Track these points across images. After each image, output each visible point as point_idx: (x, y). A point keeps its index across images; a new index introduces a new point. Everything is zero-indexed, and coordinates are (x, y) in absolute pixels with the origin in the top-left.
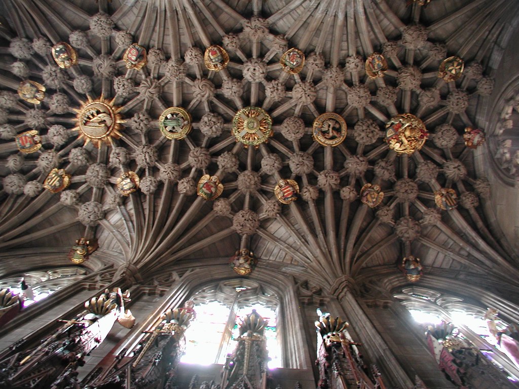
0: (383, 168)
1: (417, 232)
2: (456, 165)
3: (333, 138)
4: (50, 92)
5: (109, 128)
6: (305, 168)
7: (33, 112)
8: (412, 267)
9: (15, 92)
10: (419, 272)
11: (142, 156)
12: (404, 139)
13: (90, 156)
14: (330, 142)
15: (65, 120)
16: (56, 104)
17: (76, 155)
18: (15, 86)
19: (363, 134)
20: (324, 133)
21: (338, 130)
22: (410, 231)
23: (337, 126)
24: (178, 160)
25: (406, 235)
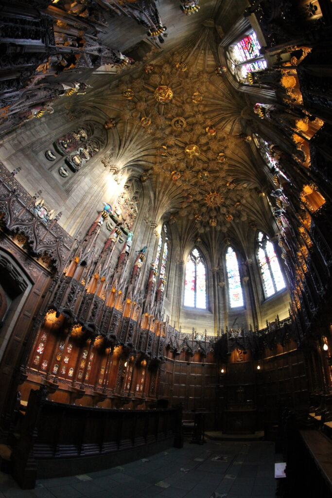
0: (183, 97)
1: (203, 73)
2: (165, 70)
3: (182, 122)
4: (211, 218)
5: (215, 197)
6: (199, 127)
7: (219, 220)
8: (221, 72)
9: (215, 227)
10: (222, 68)
11: (220, 183)
12: (167, 96)
13: (226, 199)
14: (184, 122)
15: (218, 210)
16: (213, 214)
17: (228, 202)
18: (213, 228)
19: (174, 111)
20: (182, 126)
21: (177, 121)
22: (204, 76)
23: (176, 122)
24: (217, 171)
25: (207, 77)
